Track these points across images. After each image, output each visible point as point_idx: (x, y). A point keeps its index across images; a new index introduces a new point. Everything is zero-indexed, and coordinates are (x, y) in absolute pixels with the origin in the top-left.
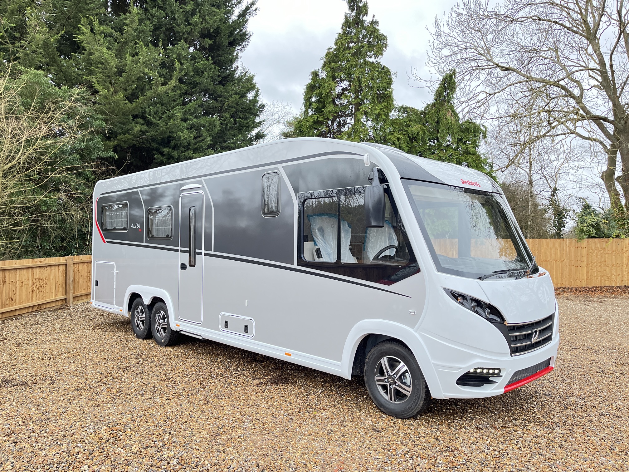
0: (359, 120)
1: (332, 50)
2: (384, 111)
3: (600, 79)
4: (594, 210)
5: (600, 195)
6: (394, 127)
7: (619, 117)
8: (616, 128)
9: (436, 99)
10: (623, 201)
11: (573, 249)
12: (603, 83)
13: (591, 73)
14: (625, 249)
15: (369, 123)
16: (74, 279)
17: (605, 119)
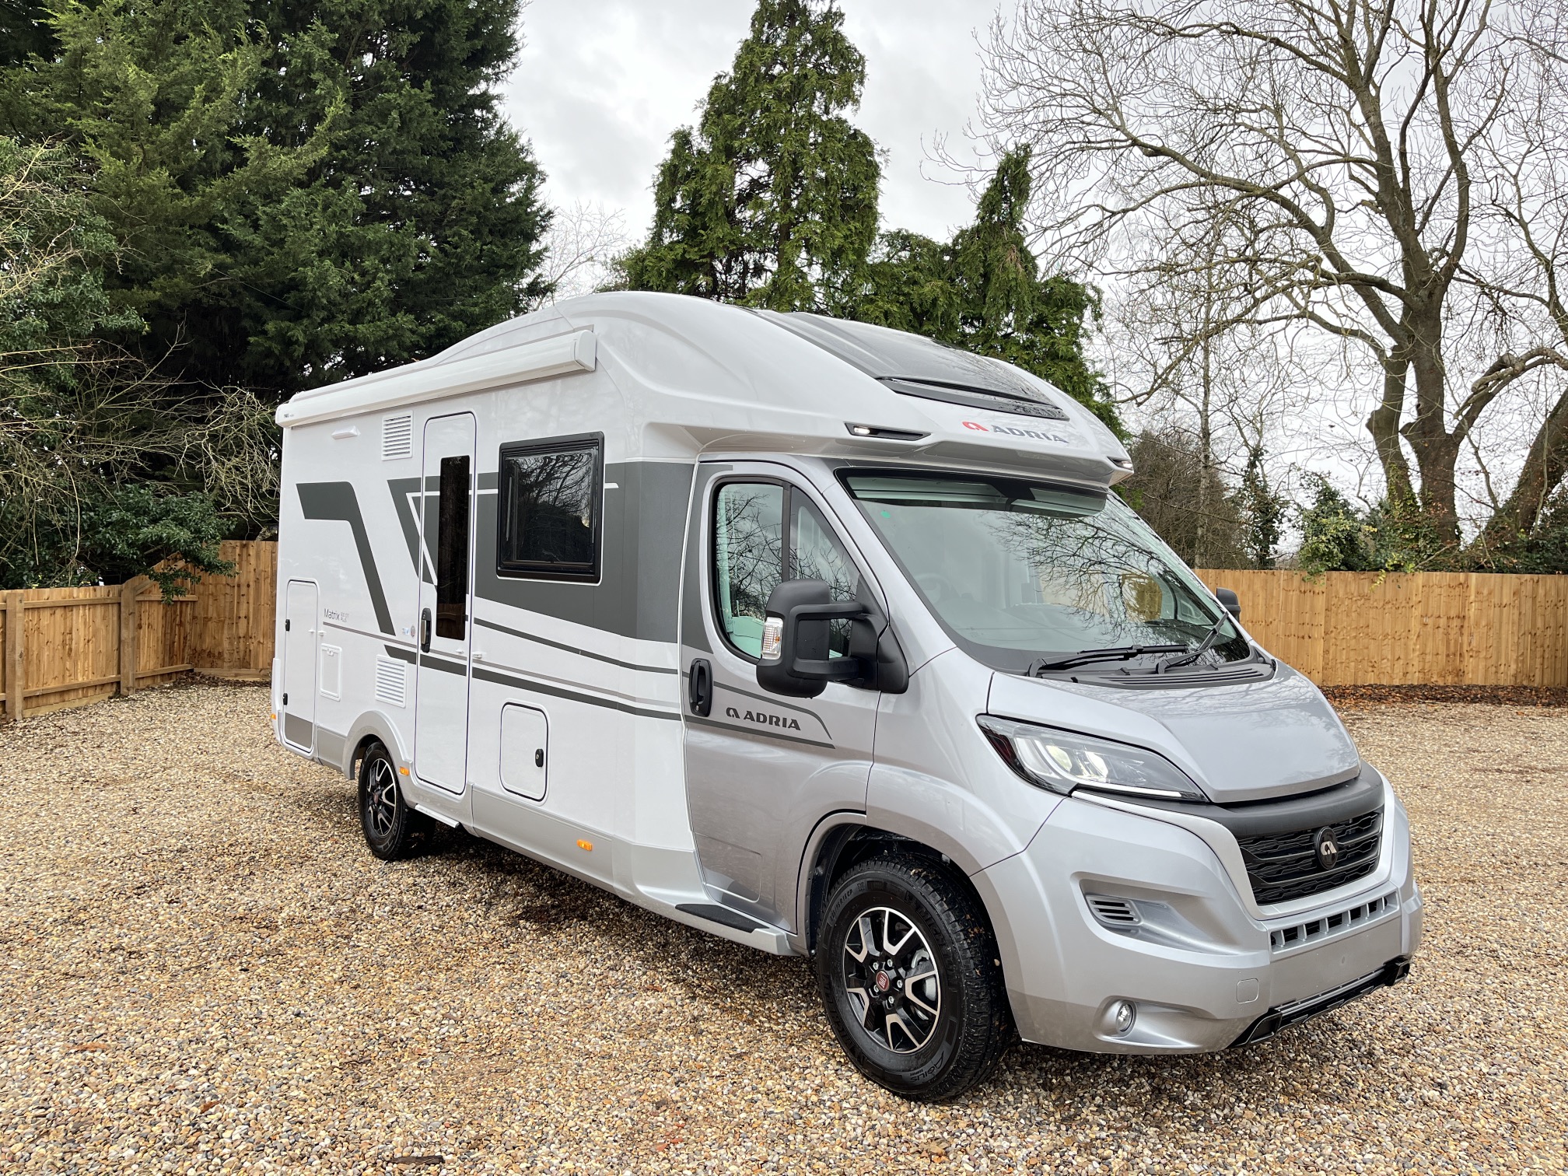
0: (790, 263)
1: (725, 81)
2: (852, 243)
3: (1375, 185)
4: (1346, 504)
5: (1361, 468)
6: (877, 283)
7: (1416, 280)
8: (1407, 309)
9: (982, 219)
10: (1416, 485)
11: (1294, 595)
12: (1382, 195)
13: (1355, 168)
14: (1415, 599)
15: (815, 273)
16: (27, 649)
17: (1384, 285)
